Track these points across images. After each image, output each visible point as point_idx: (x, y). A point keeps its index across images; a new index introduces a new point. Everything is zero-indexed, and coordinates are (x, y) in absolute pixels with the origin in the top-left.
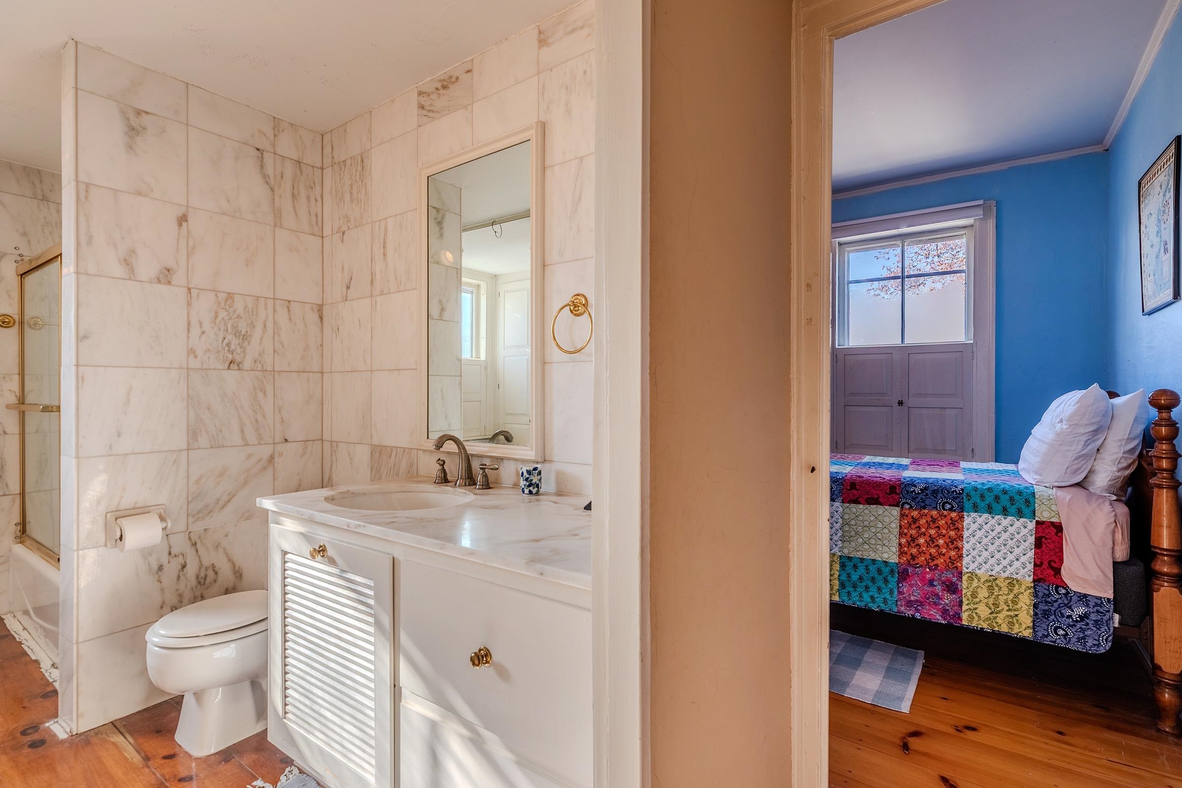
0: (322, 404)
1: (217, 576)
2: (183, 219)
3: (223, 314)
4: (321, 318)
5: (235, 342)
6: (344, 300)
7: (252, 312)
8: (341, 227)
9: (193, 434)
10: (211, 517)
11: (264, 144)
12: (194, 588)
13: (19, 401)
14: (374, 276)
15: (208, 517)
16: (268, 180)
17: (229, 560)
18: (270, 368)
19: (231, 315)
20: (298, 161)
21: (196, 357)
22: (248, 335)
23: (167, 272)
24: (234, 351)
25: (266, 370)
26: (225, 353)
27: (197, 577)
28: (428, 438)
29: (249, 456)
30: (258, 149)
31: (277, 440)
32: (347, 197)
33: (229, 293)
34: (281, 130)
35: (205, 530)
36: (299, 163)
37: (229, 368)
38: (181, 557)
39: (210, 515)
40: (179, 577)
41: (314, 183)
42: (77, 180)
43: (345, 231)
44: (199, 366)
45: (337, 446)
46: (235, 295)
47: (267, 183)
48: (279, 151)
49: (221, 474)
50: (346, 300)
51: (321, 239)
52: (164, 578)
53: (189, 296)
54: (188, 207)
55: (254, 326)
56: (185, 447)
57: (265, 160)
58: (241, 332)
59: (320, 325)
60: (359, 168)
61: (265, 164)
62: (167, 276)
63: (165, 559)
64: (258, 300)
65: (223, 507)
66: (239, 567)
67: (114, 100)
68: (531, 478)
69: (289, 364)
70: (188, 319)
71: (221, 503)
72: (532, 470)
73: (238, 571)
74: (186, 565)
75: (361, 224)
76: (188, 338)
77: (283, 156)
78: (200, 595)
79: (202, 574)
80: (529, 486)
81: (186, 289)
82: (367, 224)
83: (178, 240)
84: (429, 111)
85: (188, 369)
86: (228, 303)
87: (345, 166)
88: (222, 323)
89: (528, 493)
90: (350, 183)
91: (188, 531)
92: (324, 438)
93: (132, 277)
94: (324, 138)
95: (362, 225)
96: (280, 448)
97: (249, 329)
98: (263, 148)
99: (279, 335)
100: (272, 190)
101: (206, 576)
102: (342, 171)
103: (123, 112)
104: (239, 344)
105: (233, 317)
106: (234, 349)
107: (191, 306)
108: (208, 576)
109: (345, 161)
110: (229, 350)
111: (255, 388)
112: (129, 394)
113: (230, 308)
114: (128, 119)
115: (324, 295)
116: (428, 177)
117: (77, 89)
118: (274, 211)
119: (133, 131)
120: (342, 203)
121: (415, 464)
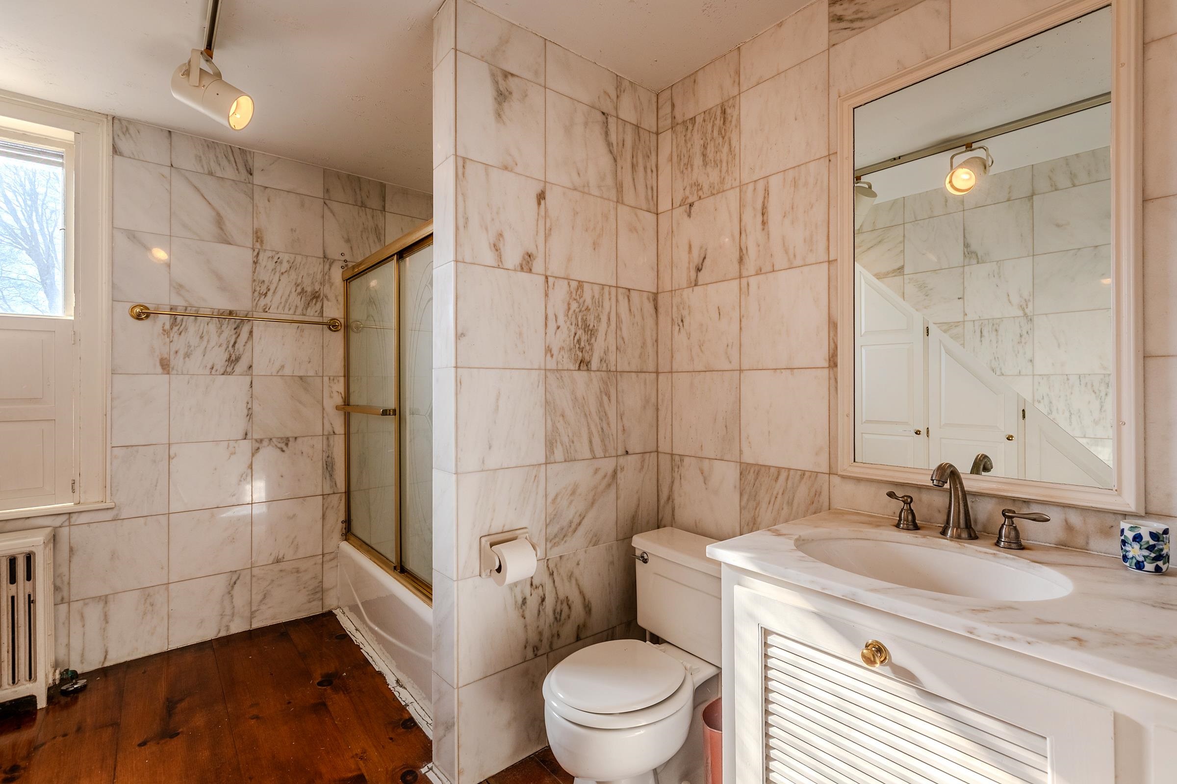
0: (657, 409)
1: (571, 611)
2: (541, 197)
3: (574, 306)
4: (656, 309)
5: (584, 338)
6: (693, 284)
7: (599, 302)
8: (687, 198)
9: (550, 445)
10: (565, 542)
11: (608, 107)
12: (552, 625)
13: (345, 402)
14: (744, 252)
15: (563, 542)
16: (611, 148)
17: (580, 593)
18: (613, 368)
19: (581, 306)
20: (637, 126)
21: (552, 356)
22: (595, 330)
23: (529, 258)
24: (583, 348)
25: (610, 371)
26: (576, 351)
27: (554, 611)
28: (854, 461)
29: (597, 471)
30: (603, 113)
31: (619, 453)
32: (698, 161)
33: (579, 282)
34: (622, 89)
35: (561, 557)
36: (637, 127)
37: (579, 369)
38: (540, 588)
39: (565, 539)
40: (539, 611)
41: (650, 151)
42: (456, 155)
43: (693, 203)
44: (554, 367)
45: (682, 461)
46: (584, 283)
47: (611, 152)
48: (622, 116)
49: (573, 493)
50: (696, 285)
51: (655, 216)
52: (528, 614)
53: (547, 285)
54: (545, 182)
55: (600, 319)
56: (543, 461)
57: (609, 126)
58: (589, 326)
59: (655, 316)
60: (719, 122)
61: (609, 130)
62: (529, 263)
63: (528, 590)
64: (603, 289)
65: (575, 531)
66: (589, 601)
67: (486, 62)
68: (1161, 547)
69: (629, 363)
70: (546, 313)
71: (574, 526)
72: (1161, 532)
73: (588, 606)
74: (545, 597)
75: (721, 190)
76: (546, 334)
77: (624, 121)
78: (556, 632)
79: (558, 610)
80: (1156, 559)
81: (544, 278)
82: (732, 188)
83: (538, 220)
84: (852, 21)
85: (545, 370)
86: (579, 293)
87: (694, 124)
88: (574, 316)
89: (1154, 571)
90: (702, 142)
91: (546, 558)
92: (660, 450)
93: (500, 264)
94: (659, 98)
95: (724, 191)
96: (621, 460)
97: (596, 323)
98: (608, 113)
99: (621, 329)
100: (615, 160)
101: (561, 611)
102: (689, 131)
103: (493, 75)
104: (588, 341)
105: (582, 310)
106: (584, 346)
107: (548, 297)
108: (563, 611)
109: (693, 120)
110: (579, 348)
111: (601, 392)
112: (498, 399)
113: (580, 298)
114: (497, 83)
115: (660, 282)
116: (854, 109)
117: (456, 50)
118: (616, 185)
119: (502, 97)
120: (689, 169)
121: (825, 493)
